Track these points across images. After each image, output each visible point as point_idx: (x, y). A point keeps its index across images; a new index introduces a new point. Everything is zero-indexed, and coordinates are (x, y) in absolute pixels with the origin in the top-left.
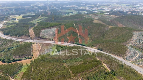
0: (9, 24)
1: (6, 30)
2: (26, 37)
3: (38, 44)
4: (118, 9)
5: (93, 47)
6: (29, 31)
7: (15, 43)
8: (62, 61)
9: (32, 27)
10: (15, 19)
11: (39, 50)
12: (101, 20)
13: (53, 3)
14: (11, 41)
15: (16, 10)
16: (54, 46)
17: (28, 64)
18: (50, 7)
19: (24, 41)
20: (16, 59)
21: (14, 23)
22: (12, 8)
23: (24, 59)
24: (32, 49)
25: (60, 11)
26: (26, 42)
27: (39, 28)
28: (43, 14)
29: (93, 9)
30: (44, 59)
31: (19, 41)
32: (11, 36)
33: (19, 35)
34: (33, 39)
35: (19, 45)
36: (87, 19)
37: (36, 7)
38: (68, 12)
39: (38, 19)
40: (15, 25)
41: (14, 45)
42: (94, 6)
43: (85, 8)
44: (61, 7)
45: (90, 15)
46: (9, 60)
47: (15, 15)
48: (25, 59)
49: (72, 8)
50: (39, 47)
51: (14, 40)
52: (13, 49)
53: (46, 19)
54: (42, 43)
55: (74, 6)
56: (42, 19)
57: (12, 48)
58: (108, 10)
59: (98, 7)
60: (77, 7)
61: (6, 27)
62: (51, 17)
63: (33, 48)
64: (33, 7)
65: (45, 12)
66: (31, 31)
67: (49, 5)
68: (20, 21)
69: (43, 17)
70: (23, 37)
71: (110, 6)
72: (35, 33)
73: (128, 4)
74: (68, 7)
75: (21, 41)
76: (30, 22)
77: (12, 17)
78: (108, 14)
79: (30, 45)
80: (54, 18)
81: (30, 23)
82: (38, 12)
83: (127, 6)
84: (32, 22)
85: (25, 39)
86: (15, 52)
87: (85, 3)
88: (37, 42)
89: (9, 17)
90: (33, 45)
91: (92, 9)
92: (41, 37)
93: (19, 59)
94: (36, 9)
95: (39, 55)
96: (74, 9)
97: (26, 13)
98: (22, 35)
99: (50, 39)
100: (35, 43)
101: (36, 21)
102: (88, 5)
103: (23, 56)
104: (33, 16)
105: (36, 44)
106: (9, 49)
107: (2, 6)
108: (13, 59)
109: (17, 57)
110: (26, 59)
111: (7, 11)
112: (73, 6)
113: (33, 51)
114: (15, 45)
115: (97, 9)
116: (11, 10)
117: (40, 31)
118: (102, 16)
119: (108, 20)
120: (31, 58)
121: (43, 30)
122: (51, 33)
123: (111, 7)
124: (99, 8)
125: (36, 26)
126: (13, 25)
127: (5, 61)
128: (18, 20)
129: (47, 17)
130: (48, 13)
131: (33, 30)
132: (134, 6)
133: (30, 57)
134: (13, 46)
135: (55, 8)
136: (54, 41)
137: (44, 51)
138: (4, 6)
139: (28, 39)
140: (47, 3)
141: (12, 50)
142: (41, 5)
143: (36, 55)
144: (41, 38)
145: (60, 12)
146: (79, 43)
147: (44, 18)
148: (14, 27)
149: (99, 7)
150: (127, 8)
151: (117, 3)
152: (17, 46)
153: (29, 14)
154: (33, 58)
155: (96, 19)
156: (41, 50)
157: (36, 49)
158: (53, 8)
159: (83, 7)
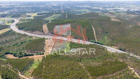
0: (25, 20)
1: (21, 25)
2: (39, 32)
3: (51, 40)
4: (135, 10)
5: (112, 46)
6: (43, 27)
7: (29, 37)
8: (77, 59)
9: (46, 23)
10: (31, 16)
11: (51, 46)
12: (119, 19)
13: (67, 3)
14: (25, 35)
15: (32, 8)
16: (68, 43)
17: (39, 59)
18: (63, 7)
19: (36, 36)
20: (27, 54)
21: (29, 20)
22: (28, 6)
23: (36, 54)
24: (45, 45)
26: (39, 37)
27: (53, 24)
28: (57, 12)
29: (107, 9)
31: (32, 35)
32: (25, 31)
33: (33, 30)
34: (46, 35)
35: (31, 40)
37: (51, 7)
38: (81, 11)
39: (52, 17)
40: (30, 21)
42: (108, 6)
43: (99, 8)
44: (74, 7)
45: (106, 14)
46: (21, 54)
47: (31, 12)
48: (37, 55)
49: (86, 8)
50: (52, 43)
51: (28, 35)
52: (25, 43)
53: (59, 16)
55: (88, 6)
56: (56, 16)
57: (25, 42)
58: (124, 10)
59: (112, 7)
60: (91, 7)
61: (21, 22)
62: (64, 14)
63: (46, 44)
64: (47, 6)
65: (59, 11)
66: (45, 27)
67: (62, 5)
68: (35, 17)
69: (56, 15)
70: (37, 32)
71: (126, 7)
72: (48, 29)
74: (81, 7)
75: (34, 36)
76: (44, 19)
77: (27, 14)
78: (125, 13)
79: (43, 40)
81: (44, 20)
82: (52, 10)
84: (46, 19)
85: (38, 34)
86: (27, 46)
87: (99, 4)
88: (50, 38)
89: (25, 14)
90: (46, 41)
91: (106, 9)
93: (30, 54)
95: (51, 51)
96: (87, 8)
97: (41, 11)
98: (36, 30)
99: (63, 36)
100: (47, 39)
101: (50, 19)
102: (102, 6)
103: (36, 51)
104: (47, 14)
105: (49, 40)
106: (22, 43)
107: (20, 5)
108: (25, 54)
109: (29, 51)
110: (38, 54)
112: (86, 6)
113: (46, 47)
114: (28, 39)
115: (111, 9)
116: (28, 8)
117: (54, 27)
118: (119, 15)
119: (126, 19)
120: (43, 54)
121: (57, 27)
124: (114, 9)
125: (49, 23)
126: (28, 21)
127: (16, 55)
128: (33, 17)
129: (61, 15)
130: (61, 12)
131: (47, 25)
135: (68, 7)
137: (57, 47)
138: (22, 5)
139: (41, 35)
140: (61, 3)
141: (25, 44)
142: (55, 5)
145: (74, 11)
146: (95, 41)
147: (57, 16)
148: (28, 23)
149: (114, 7)
151: (133, 4)
152: (30, 41)
153: (43, 12)
154: (45, 54)
155: (113, 18)
156: (53, 47)
157: (48, 45)
158: (66, 7)
159: (97, 7)
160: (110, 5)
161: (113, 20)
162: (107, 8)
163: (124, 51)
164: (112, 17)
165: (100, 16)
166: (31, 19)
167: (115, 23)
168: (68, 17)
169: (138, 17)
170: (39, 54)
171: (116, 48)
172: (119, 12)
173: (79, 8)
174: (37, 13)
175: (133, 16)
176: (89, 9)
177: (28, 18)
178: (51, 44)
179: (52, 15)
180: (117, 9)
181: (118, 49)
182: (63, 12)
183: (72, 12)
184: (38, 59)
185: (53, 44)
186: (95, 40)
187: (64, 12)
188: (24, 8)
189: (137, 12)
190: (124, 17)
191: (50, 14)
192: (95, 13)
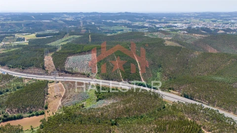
0: (11, 47)
1: (2, 56)
2: (36, 70)
3: (60, 83)
4: (200, 27)
5: (171, 91)
6: (45, 59)
7: (15, 81)
9: (50, 51)
10: (23, 39)
11: (60, 96)
12: (178, 42)
13: (91, 16)
14: (8, 77)
15: (27, 25)
17: (34, 126)
18: (85, 22)
19: (32, 78)
20: (10, 115)
21: (19, 46)
22: (20, 22)
23: (28, 115)
24: (47, 94)
25: (102, 27)
26: (36, 80)
29: (157, 26)
30: (69, 117)
31: (22, 77)
32: (10, 68)
33: (24, 67)
34: (50, 75)
35: (21, 85)
36: (152, 39)
37: (62, 22)
38: (115, 29)
39: (63, 40)
40: (21, 48)
41: (12, 84)
42: (158, 21)
43: (144, 24)
44: (103, 22)
45: (156, 34)
47: (24, 33)
48: (30, 116)
49: (122, 23)
50: (62, 90)
51: (14, 75)
52: (8, 93)
53: (77, 39)
54: (68, 82)
55: (125, 21)
56: (70, 39)
57: (7, 91)
58: (183, 27)
59: (164, 23)
60: (130, 22)
61: (4, 52)
62: (86, 35)
63: (49, 92)
64: (56, 21)
65: (76, 29)
66: (48, 60)
67: (83, 19)
68: (31, 41)
69: (72, 36)
70: (32, 69)
71: (185, 21)
72: (54, 62)
73: (214, 19)
74: (114, 22)
75: (26, 77)
76: (49, 44)
77: (17, 36)
78: (186, 32)
79: (45, 84)
80: (91, 37)
81: (48, 46)
82: (65, 28)
83: (213, 21)
84: (53, 44)
85: (35, 74)
86: (9, 100)
87: (143, 17)
88: (58, 80)
89: (12, 36)
90: (50, 86)
91: (155, 26)
92: (66, 70)
93: (16, 115)
94: (62, 25)
95: (60, 107)
96: (125, 25)
97: (44, 30)
98: (31, 66)
99: (83, 75)
100: (53, 82)
101: (59, 43)
102: (148, 20)
103: (28, 109)
104: (55, 34)
105: (56, 84)
107: (5, 20)
108: (5, 116)
109: (14, 110)
110: (33, 116)
111: (12, 27)
112: (124, 21)
114: (15, 85)
115: (163, 25)
116: (19, 25)
117: (65, 59)
118: (177, 35)
119: (188, 42)
120: (43, 113)
121: (71, 58)
122: (86, 62)
123: (186, 23)
124: (167, 25)
125: (58, 51)
126: (17, 49)
128: (27, 40)
129: (80, 36)
130: (81, 31)
131: (52, 56)
132: (225, 22)
133: (40, 111)
134: (8, 88)
135: (93, 23)
136: (92, 78)
137: (70, 97)
138: (9, 20)
139: (41, 74)
140: (80, 16)
141: (6, 95)
142: (70, 19)
143: (55, 106)
144: (66, 72)
145: (103, 29)
147: (73, 38)
148: (17, 52)
149: (167, 23)
150: (215, 25)
151: (196, 17)
152: (18, 88)
153: (48, 31)
154: (46, 113)
155: (168, 40)
156: (64, 97)
157: (54, 94)
158: (90, 23)
159: (140, 23)
160: (160, 19)
161: (168, 43)
162: (157, 23)
163: (191, 99)
164: (165, 38)
165: (147, 37)
166: (23, 44)
167: (171, 49)
168: (93, 40)
169: (206, 37)
170: (34, 113)
171: (178, 95)
172: (176, 31)
173: (111, 24)
174: (36, 33)
175: (198, 36)
176: (129, 26)
177: (17, 42)
178: (59, 93)
179: (63, 37)
180: (173, 25)
181: (181, 96)
182: (83, 31)
183: (99, 31)
184: (31, 126)
185: (64, 92)
186: (140, 80)
187: (85, 30)
188: (12, 25)
189: (203, 29)
190: (185, 39)
191: (60, 35)
192: (138, 33)
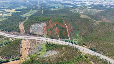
0: (3, 17)
2: (16, 33)
3: (28, 41)
7: (5, 39)
10: (9, 13)
11: (28, 48)
12: (87, 15)
18: (40, 1)
20: (3, 60)
21: (7, 17)
24: (21, 47)
26: (15, 39)
27: (29, 23)
28: (34, 7)
34: (23, 35)
35: (8, 42)
38: (55, 5)
39: (29, 13)
44: (49, 1)
47: (9, 8)
48: (12, 61)
50: (28, 45)
54: (32, 40)
56: (32, 13)
57: (1, 45)
62: (41, 10)
63: (22, 46)
65: (36, 6)
66: (21, 26)
68: (13, 14)
69: (33, 11)
70: (13, 32)
74: (55, 1)
75: (11, 37)
77: (6, 10)
82: (30, 5)
85: (15, 35)
88: (27, 39)
89: (3, 10)
90: (23, 42)
91: (75, 3)
92: (30, 32)
93: (6, 60)
94: (28, 3)
95: (28, 55)
96: (60, 3)
97: (19, 7)
98: (13, 30)
100: (24, 40)
101: (27, 15)
105: (26, 41)
109: (5, 57)
110: (14, 60)
113: (22, 50)
114: (5, 41)
115: (80, 3)
120: (19, 59)
121: (33, 26)
122: (41, 28)
125: (26, 20)
126: (6, 19)
128: (11, 13)
129: (37, 11)
130: (38, 7)
133: (18, 57)
135: (44, 2)
136: (44, 37)
137: (33, 49)
139: (18, 35)
144: (31, 34)
145: (49, 6)
152: (6, 43)
153: (21, 7)
154: (21, 59)
155: (82, 14)
156: (30, 49)
157: (25, 47)
158: (43, 2)
159: (68, 1)
161: (82, 16)
162: (76, 2)
163: (95, 51)
164: (81, 12)
165: (72, 12)
168: (44, 13)
172: (86, 7)
174: (16, 8)
175: (97, 11)
176: (62, 3)
177: (6, 14)
178: (27, 46)
179: (29, 11)
180: (84, 2)
181: (89, 49)
185: (30, 46)
187: (40, 7)
189: (99, 6)
